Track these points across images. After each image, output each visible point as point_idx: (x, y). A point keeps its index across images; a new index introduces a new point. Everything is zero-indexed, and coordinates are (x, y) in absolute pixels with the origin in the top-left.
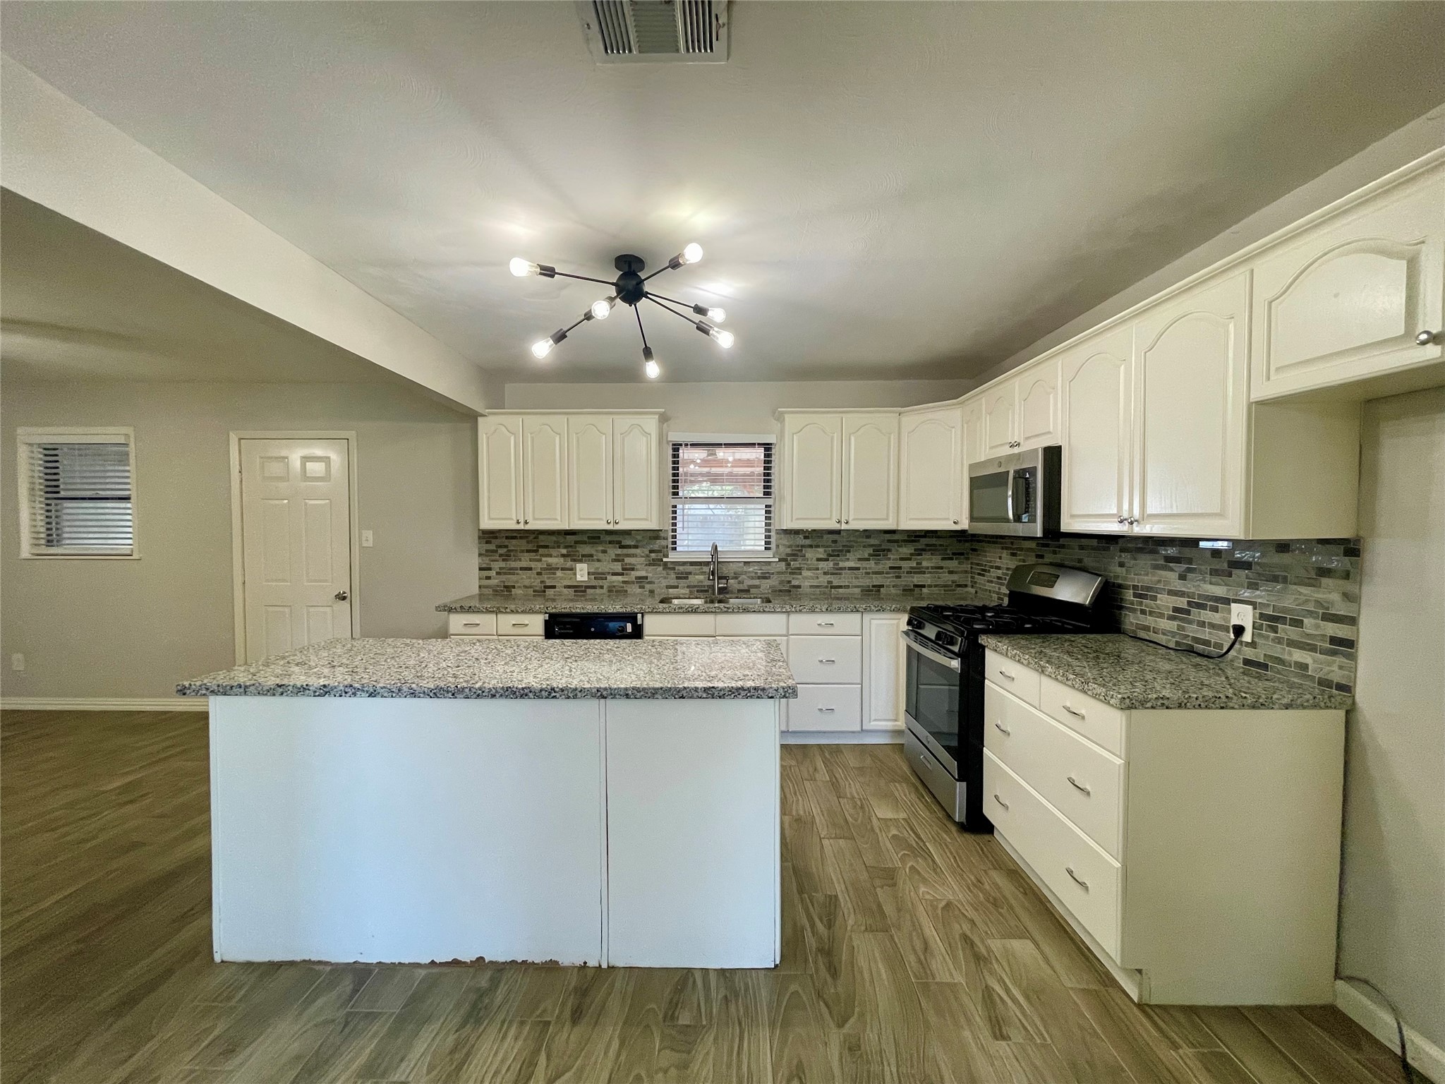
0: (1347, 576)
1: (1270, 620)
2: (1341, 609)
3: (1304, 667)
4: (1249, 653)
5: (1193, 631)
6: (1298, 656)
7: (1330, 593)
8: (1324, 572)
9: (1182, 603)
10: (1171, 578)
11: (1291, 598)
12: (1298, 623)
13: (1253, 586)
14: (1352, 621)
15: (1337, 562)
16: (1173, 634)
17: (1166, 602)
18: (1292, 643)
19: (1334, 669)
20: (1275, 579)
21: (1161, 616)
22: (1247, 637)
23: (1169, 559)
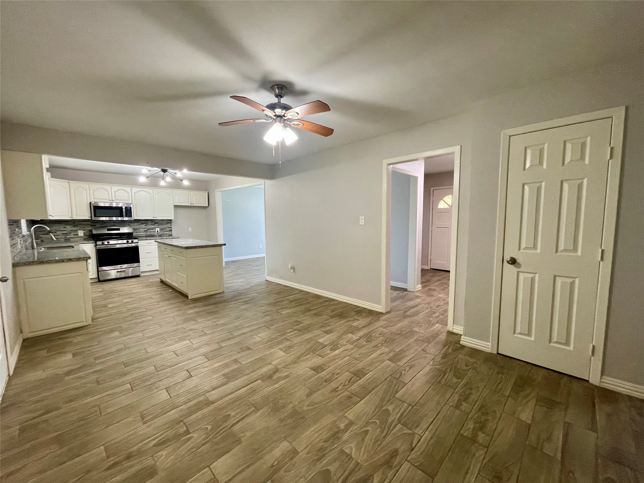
0: (170, 223)
1: (161, 229)
2: (170, 227)
3: (166, 234)
4: (159, 234)
5: (148, 233)
6: (166, 233)
7: (169, 225)
8: (168, 223)
9: (146, 229)
10: (143, 226)
11: (164, 226)
12: (165, 229)
13: (159, 225)
14: (171, 228)
15: (169, 222)
16: (144, 234)
17: (142, 230)
18: (165, 231)
19: (170, 233)
20: (162, 224)
21: (142, 232)
22: (159, 232)
23: (142, 223)
